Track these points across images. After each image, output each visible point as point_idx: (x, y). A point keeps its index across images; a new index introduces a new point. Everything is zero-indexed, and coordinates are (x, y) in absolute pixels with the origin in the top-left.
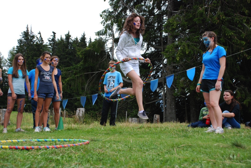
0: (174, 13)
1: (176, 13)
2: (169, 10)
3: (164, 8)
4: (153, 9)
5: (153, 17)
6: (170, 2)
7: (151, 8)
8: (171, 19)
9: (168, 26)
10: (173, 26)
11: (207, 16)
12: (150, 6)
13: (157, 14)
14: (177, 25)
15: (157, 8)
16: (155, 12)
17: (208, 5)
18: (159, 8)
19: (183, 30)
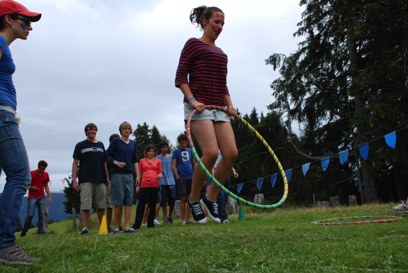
0: (360, 72)
1: (362, 72)
2: (353, 69)
3: (345, 68)
4: (333, 71)
5: (333, 80)
6: (352, 61)
7: (330, 71)
8: (357, 80)
9: (353, 88)
10: (360, 87)
11: (403, 70)
12: (328, 69)
13: (339, 76)
14: (365, 85)
15: (337, 70)
16: (336, 74)
17: (403, 58)
18: (340, 69)
19: (374, 91)
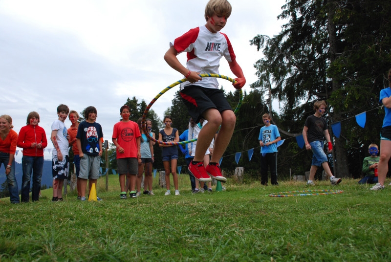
0: (338, 55)
1: (340, 55)
2: (332, 52)
3: (325, 51)
4: (313, 53)
5: (313, 62)
6: (332, 44)
7: (310, 53)
8: (335, 62)
9: (331, 70)
10: (338, 69)
11: (379, 54)
12: (309, 51)
13: (318, 58)
14: (343, 68)
15: (317, 52)
16: (315, 56)
17: (379, 42)
18: (320, 51)
19: (351, 73)
